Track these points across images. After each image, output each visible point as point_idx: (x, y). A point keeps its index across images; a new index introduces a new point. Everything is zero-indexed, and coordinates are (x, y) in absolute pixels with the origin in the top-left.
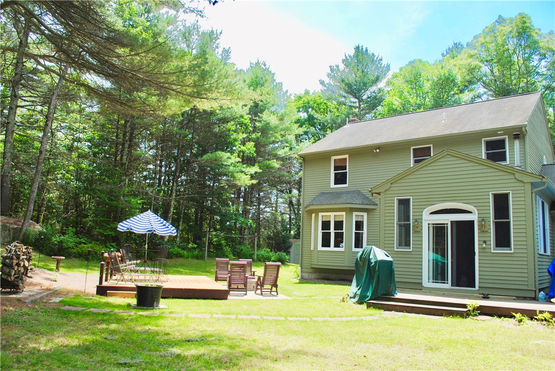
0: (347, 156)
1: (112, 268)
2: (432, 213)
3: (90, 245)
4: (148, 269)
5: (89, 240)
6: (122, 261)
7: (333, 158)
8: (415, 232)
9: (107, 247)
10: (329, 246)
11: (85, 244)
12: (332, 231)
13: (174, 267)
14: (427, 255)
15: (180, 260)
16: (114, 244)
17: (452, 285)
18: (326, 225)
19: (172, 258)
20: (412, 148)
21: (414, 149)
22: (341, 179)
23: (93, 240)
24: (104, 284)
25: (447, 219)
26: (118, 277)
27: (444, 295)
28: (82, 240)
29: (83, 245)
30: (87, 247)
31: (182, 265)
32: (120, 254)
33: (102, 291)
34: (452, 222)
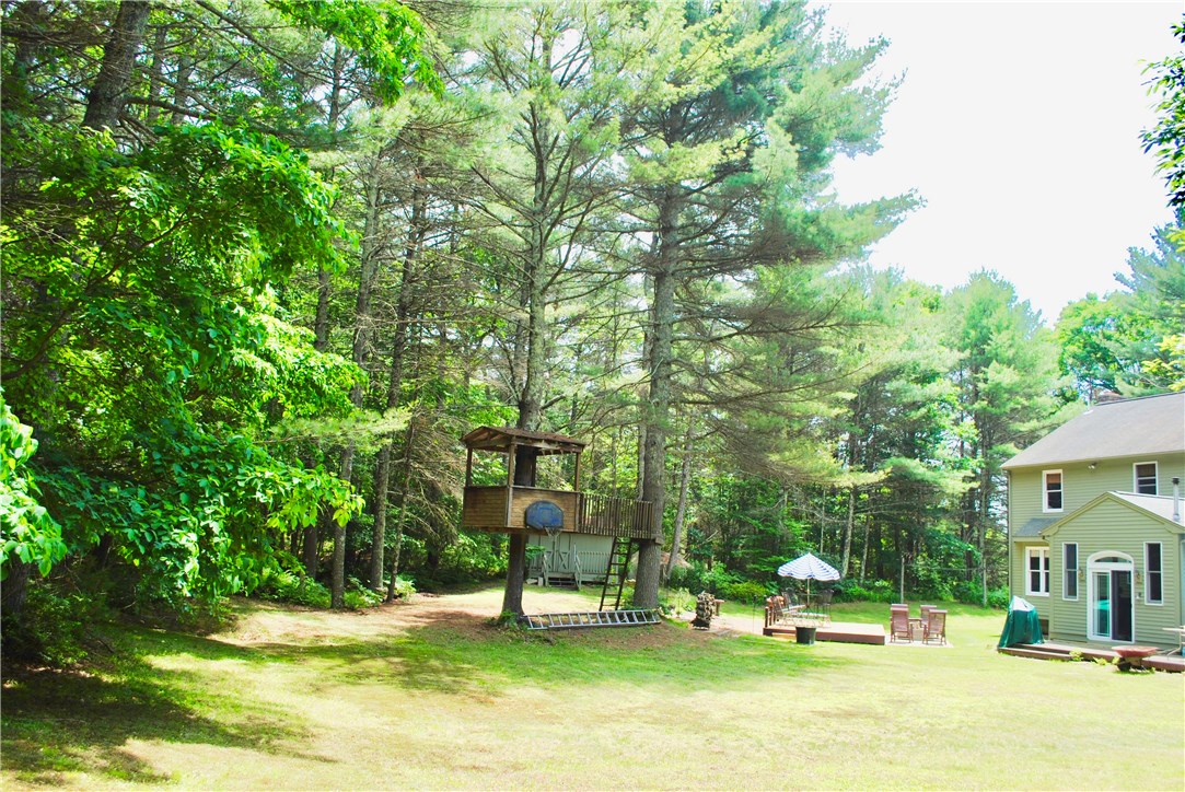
0: (1060, 471)
1: (774, 613)
2: (1098, 561)
3: (745, 585)
4: (811, 614)
5: (743, 578)
6: (785, 605)
7: (1045, 473)
8: (1081, 581)
9: (765, 587)
10: (1038, 590)
11: (739, 582)
12: (1042, 570)
13: (852, 613)
14: (1092, 606)
15: (864, 604)
16: (774, 583)
17: (1114, 638)
18: (1035, 562)
19: (851, 601)
20: (1135, 464)
21: (1138, 467)
22: (1055, 501)
23: (749, 577)
24: (769, 627)
25: (1109, 568)
26: (781, 621)
27: (1104, 649)
28: (735, 578)
29: (737, 584)
30: (742, 587)
31: (864, 611)
32: (782, 598)
33: (768, 632)
34: (1113, 572)
